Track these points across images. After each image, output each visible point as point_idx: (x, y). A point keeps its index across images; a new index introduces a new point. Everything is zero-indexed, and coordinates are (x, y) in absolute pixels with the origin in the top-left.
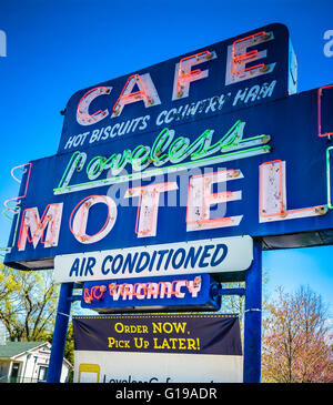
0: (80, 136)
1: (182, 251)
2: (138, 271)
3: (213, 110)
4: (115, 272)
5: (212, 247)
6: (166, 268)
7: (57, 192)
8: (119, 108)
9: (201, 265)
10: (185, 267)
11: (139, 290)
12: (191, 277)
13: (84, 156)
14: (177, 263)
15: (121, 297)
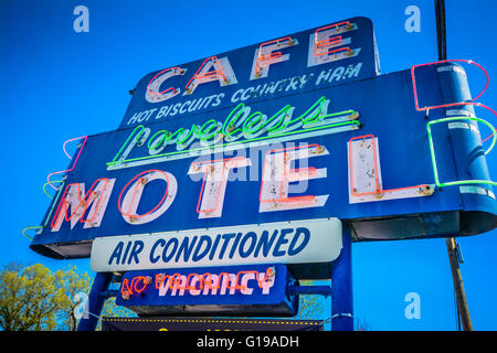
0: (147, 112)
1: (252, 235)
2: (196, 259)
3: (294, 88)
4: (166, 260)
5: (291, 231)
6: (231, 256)
7: (111, 166)
8: (193, 87)
9: (276, 253)
10: (256, 255)
11: (193, 283)
12: (262, 268)
13: (148, 131)
14: (246, 250)
15: (169, 291)
